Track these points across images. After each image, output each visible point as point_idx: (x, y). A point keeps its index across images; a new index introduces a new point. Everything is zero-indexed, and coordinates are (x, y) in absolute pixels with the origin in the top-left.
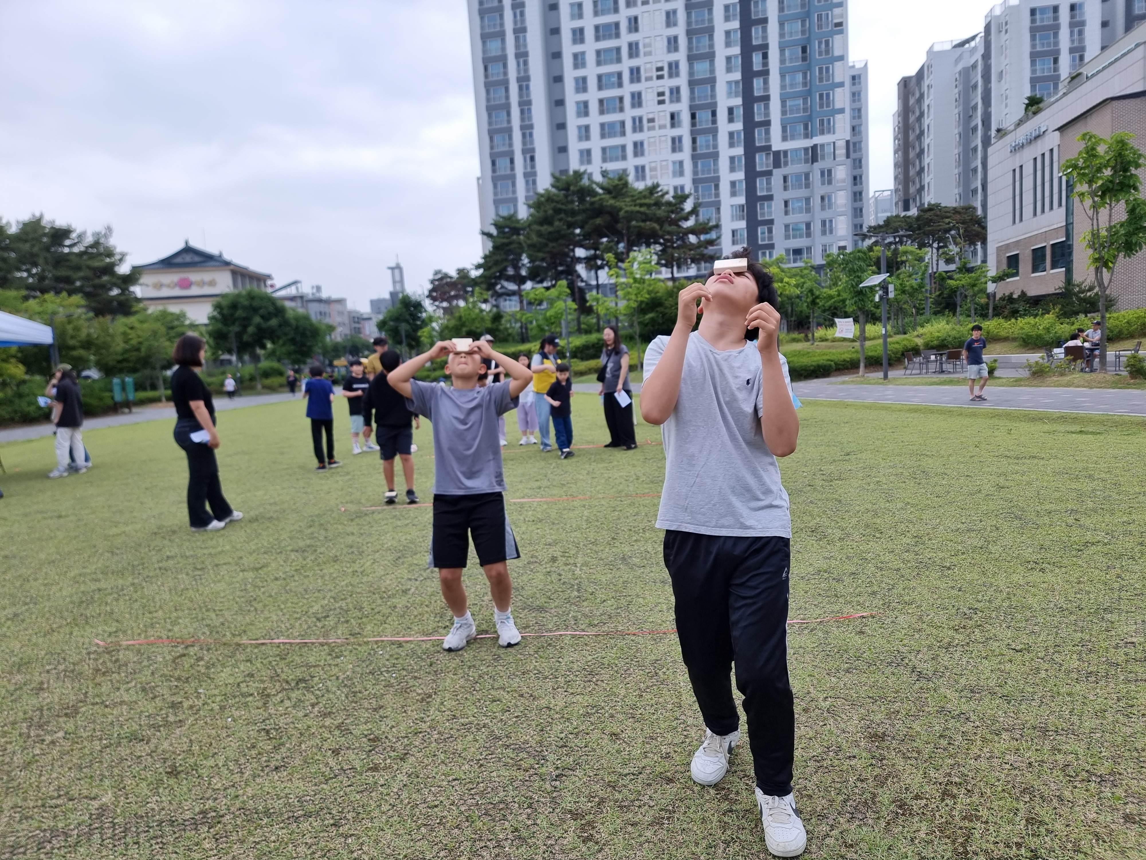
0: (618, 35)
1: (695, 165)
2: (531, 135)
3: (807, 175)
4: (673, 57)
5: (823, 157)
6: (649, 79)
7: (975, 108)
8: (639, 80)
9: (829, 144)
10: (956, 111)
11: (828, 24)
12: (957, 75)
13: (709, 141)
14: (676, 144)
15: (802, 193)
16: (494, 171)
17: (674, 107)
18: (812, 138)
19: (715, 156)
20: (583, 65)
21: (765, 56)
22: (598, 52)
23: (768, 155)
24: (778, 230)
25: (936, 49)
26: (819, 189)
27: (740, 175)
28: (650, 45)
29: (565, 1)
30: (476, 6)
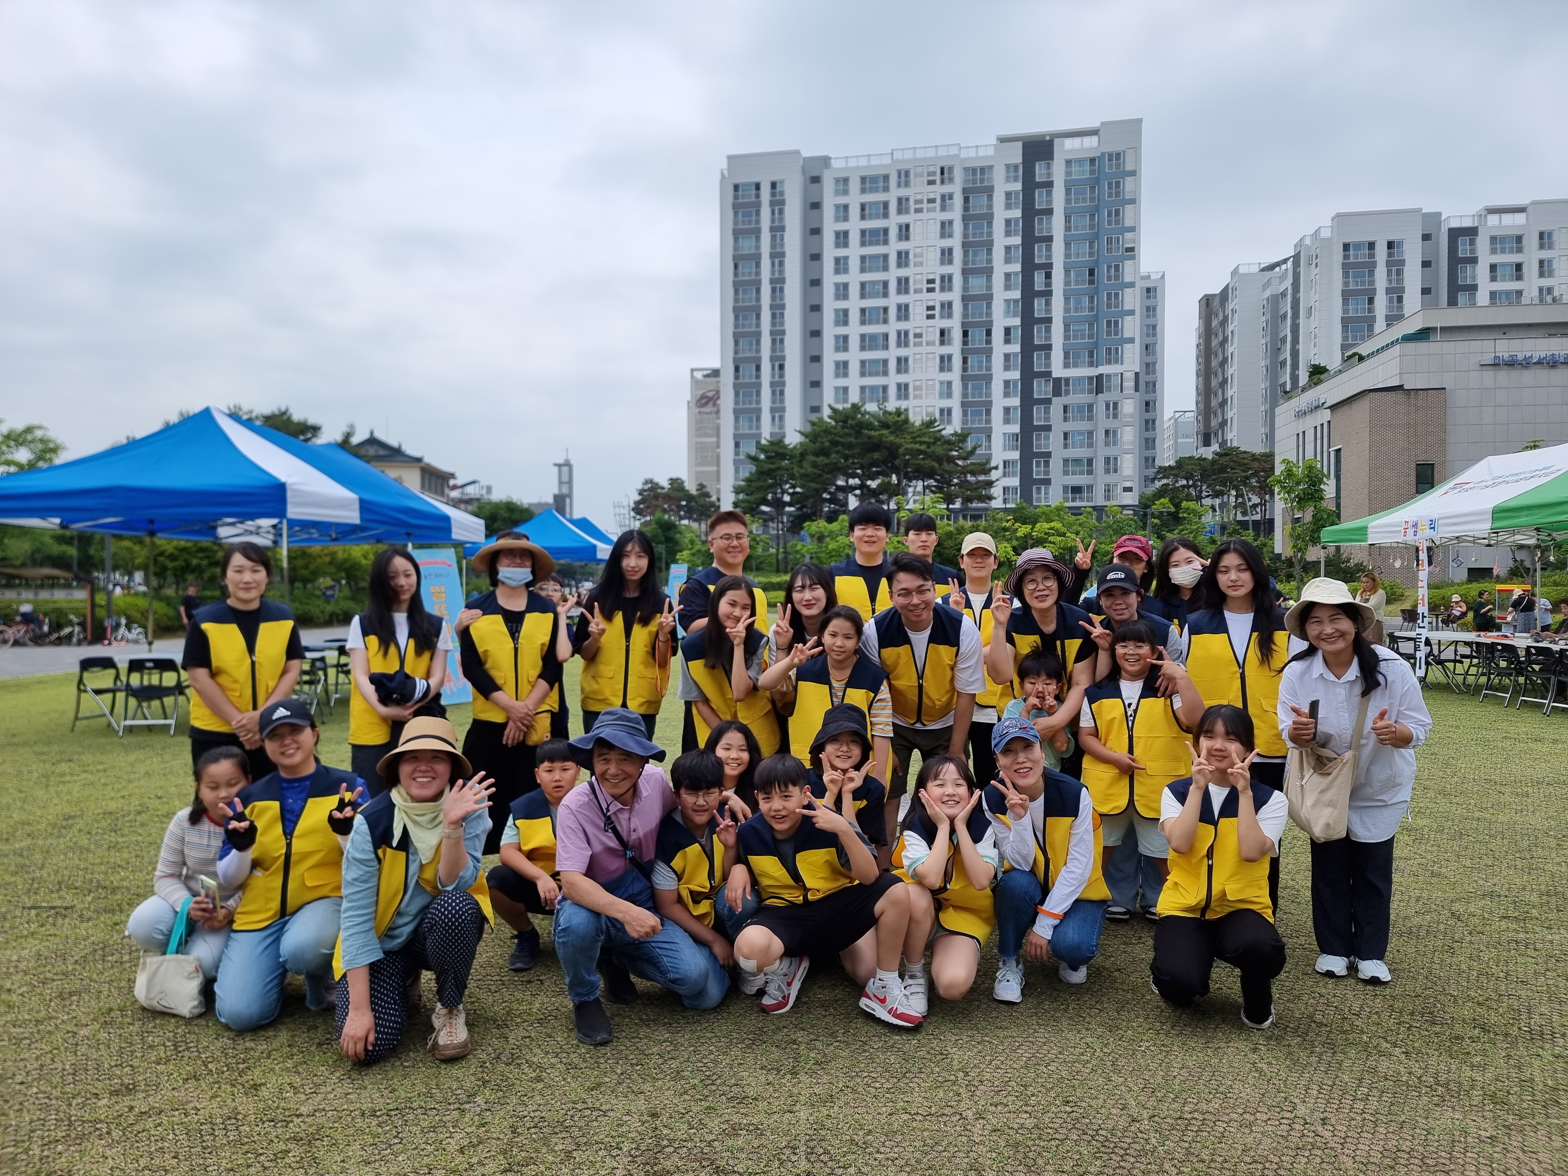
0: (886, 242)
1: (965, 387)
2: (782, 341)
3: (1090, 407)
5: (1109, 389)
6: (918, 291)
7: (1283, 341)
8: (907, 291)
9: (1116, 375)
10: (1263, 341)
11: (1118, 248)
12: (1265, 302)
13: (982, 362)
14: (945, 362)
15: (1085, 425)
16: (737, 377)
17: (945, 323)
18: (1097, 367)
19: (988, 379)
20: (846, 271)
21: (1048, 276)
22: (863, 258)
23: (1047, 381)
24: (1056, 465)
25: (1242, 270)
26: (1103, 422)
27: (1015, 401)
29: (830, 201)
30: (730, 199)
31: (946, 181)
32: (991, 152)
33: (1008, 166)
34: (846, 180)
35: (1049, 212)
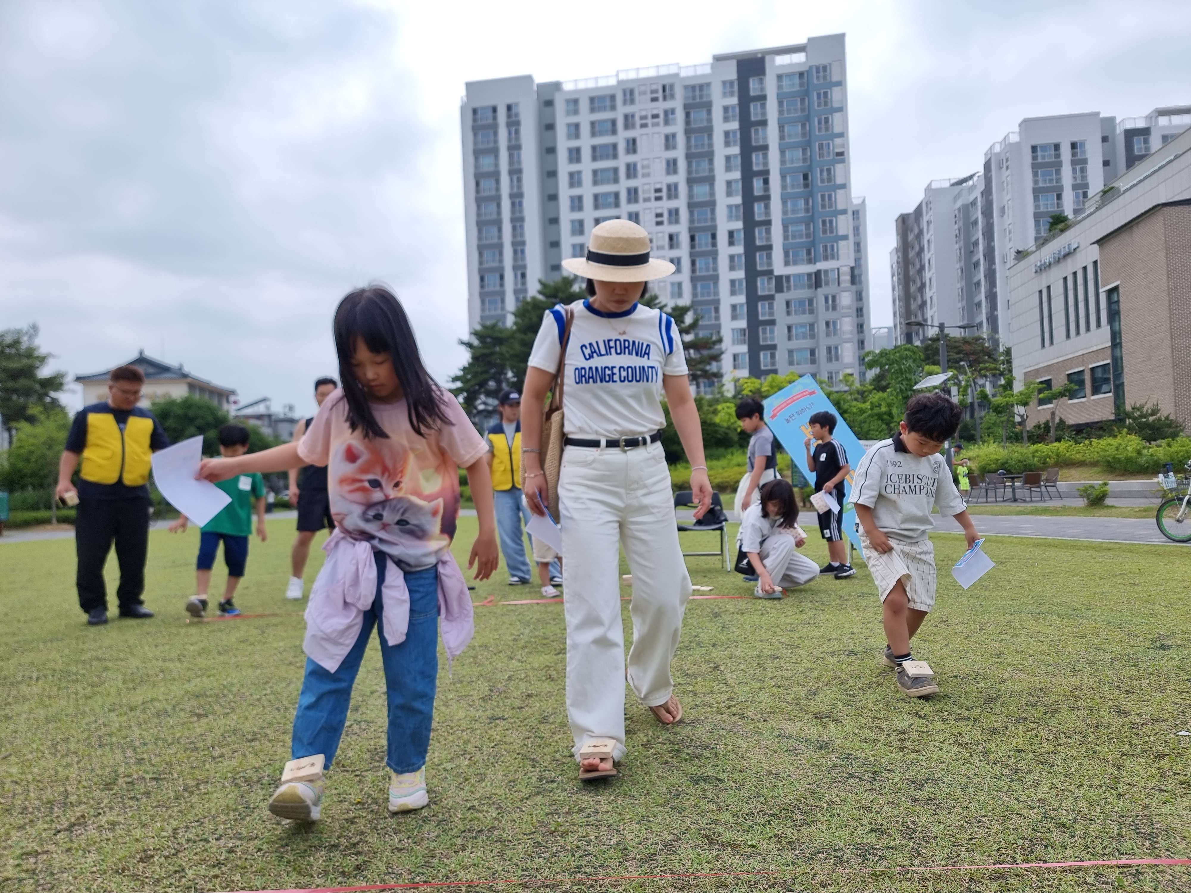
0: (615, 156)
1: (694, 287)
2: (523, 252)
3: (811, 301)
4: (672, 179)
5: (827, 283)
6: (647, 200)
7: (976, 243)
8: (636, 201)
9: (833, 270)
10: (957, 246)
11: (829, 153)
12: (957, 212)
13: (708, 263)
15: (806, 318)
16: (482, 286)
17: (673, 229)
18: (815, 263)
19: (715, 279)
20: (579, 184)
21: (766, 182)
22: (595, 172)
23: (770, 279)
24: (781, 356)
25: (935, 186)
26: (823, 315)
27: (741, 299)
28: (648, 167)
29: (562, 121)
30: (470, 122)
31: (668, 97)
32: (708, 70)
33: (724, 83)
34: (576, 102)
35: (764, 123)
